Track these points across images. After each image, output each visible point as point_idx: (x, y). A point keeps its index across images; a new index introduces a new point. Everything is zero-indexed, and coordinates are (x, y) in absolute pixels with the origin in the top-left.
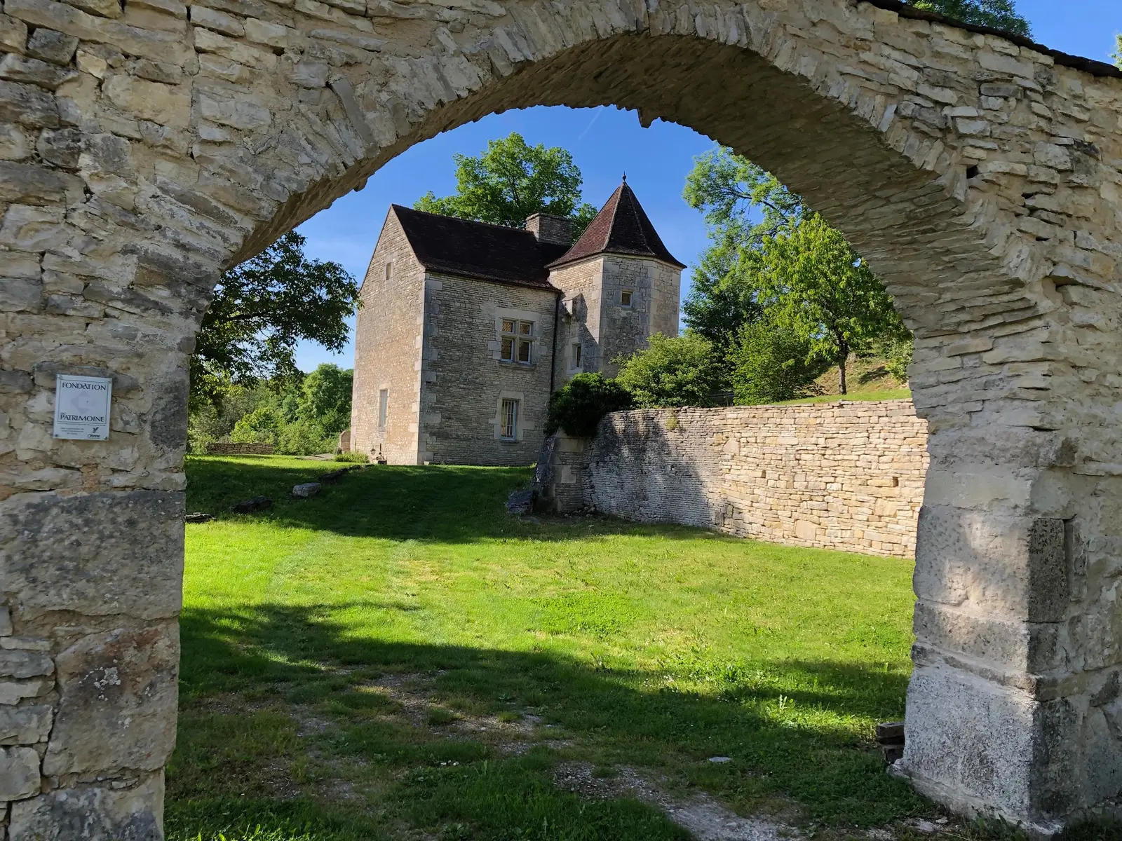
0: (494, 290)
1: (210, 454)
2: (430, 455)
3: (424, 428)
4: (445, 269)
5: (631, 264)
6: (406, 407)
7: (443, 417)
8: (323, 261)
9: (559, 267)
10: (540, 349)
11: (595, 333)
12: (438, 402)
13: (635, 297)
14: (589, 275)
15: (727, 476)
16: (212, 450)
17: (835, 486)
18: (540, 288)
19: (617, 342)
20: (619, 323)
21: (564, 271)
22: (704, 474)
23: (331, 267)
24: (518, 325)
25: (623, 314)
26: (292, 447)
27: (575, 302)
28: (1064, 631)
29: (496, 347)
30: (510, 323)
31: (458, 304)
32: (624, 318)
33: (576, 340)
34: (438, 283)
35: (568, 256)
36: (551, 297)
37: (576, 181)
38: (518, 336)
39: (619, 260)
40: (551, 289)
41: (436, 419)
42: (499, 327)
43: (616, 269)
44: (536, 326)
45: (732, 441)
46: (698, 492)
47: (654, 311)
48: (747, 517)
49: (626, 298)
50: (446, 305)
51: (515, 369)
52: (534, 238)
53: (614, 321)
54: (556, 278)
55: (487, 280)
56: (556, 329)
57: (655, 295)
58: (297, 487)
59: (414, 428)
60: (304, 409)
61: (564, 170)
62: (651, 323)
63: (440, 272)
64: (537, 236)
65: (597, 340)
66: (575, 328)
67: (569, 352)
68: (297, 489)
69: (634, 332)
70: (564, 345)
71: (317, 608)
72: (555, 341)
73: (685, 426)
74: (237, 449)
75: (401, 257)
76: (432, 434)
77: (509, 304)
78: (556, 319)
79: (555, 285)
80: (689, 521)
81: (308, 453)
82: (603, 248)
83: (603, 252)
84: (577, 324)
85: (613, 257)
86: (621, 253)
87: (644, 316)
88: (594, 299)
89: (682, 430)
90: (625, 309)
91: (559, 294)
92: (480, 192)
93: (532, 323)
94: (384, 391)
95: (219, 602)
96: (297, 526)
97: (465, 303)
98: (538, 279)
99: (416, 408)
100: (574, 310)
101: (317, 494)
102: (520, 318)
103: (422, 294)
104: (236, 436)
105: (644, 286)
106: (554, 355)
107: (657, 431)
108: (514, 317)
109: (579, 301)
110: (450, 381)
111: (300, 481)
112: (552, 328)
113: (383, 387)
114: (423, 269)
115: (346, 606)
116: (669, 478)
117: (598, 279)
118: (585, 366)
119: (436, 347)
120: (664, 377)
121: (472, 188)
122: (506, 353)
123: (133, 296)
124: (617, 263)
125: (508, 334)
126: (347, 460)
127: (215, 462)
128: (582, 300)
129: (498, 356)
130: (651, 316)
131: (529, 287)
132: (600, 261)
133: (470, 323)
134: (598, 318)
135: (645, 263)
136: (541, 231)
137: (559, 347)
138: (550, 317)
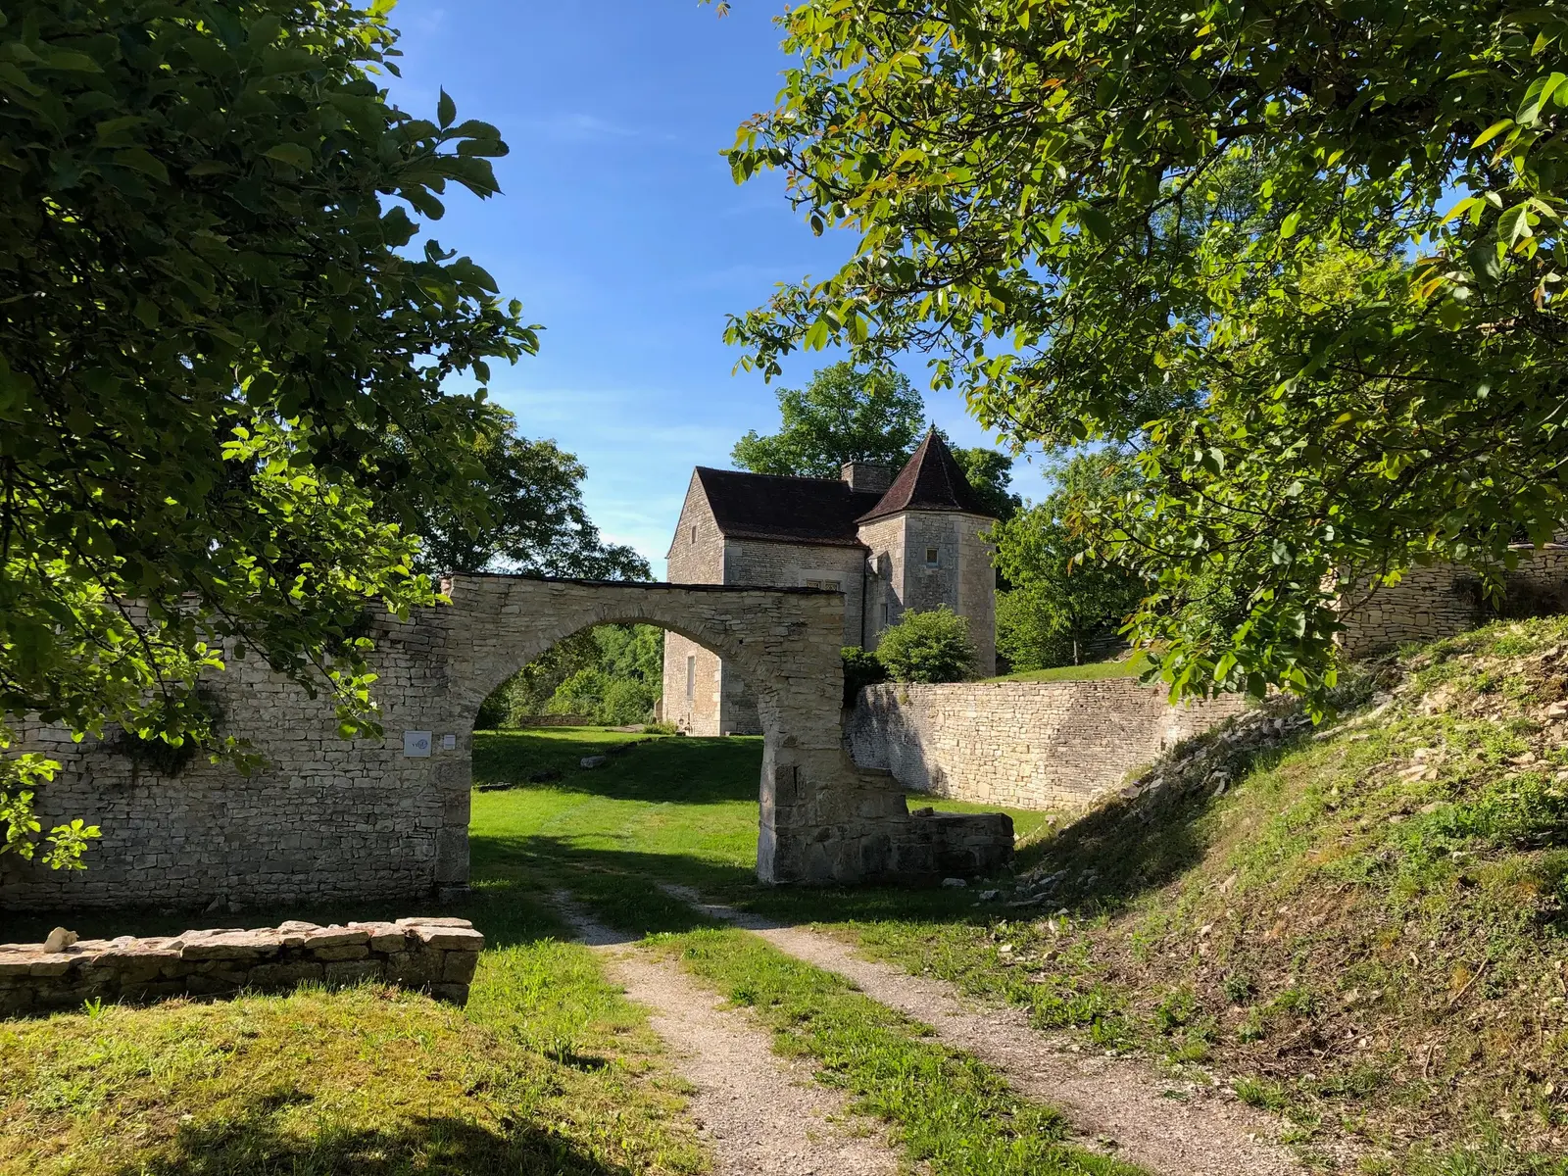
0: (797, 552)
1: (523, 728)
2: (733, 724)
3: (726, 697)
4: (743, 533)
5: (934, 520)
6: (710, 675)
7: (744, 685)
8: (618, 545)
9: (871, 521)
10: (849, 609)
11: (900, 594)
13: (942, 554)
14: (894, 532)
15: (938, 745)
16: (525, 723)
17: (999, 753)
18: (845, 546)
19: (923, 602)
20: (924, 581)
21: (871, 527)
22: (924, 743)
23: (623, 551)
25: (929, 572)
26: (608, 717)
27: (880, 559)
31: (759, 569)
32: (930, 576)
33: (883, 600)
34: (738, 549)
35: (876, 511)
36: (858, 554)
37: (917, 406)
39: (922, 516)
40: (861, 546)
41: (738, 687)
43: (919, 525)
44: (846, 587)
45: (941, 715)
46: (921, 758)
47: (962, 566)
48: (949, 779)
49: (932, 556)
50: (747, 569)
52: (849, 488)
53: (920, 579)
54: (865, 534)
55: (789, 542)
56: (864, 589)
57: (963, 550)
58: (584, 760)
59: (717, 697)
60: (647, 661)
61: (899, 394)
62: (960, 579)
63: (738, 538)
64: (851, 485)
65: (902, 599)
66: (882, 586)
67: (878, 610)
68: (584, 762)
69: (942, 588)
70: (872, 605)
71: (566, 837)
72: (864, 600)
73: (912, 700)
74: (551, 721)
75: (705, 521)
76: (735, 703)
77: (813, 565)
78: (865, 577)
79: (864, 542)
80: (916, 786)
81: (625, 723)
82: (907, 504)
83: (906, 508)
84: (884, 583)
85: (917, 513)
86: (925, 509)
87: (952, 573)
88: (898, 555)
89: (910, 703)
90: (930, 567)
91: (866, 551)
92: (805, 428)
93: (839, 583)
94: (691, 658)
95: (507, 834)
96: (577, 791)
97: (766, 567)
98: (845, 535)
99: (718, 676)
100: (879, 569)
101: (601, 766)
102: (825, 579)
103: (722, 560)
104: (548, 709)
105: (951, 541)
106: (863, 616)
107: (893, 704)
108: (818, 578)
109: (885, 559)
111: (588, 755)
112: (860, 587)
113: (690, 654)
114: (722, 536)
115: (584, 835)
116: (904, 747)
117: (901, 535)
120: (914, 652)
121: (794, 426)
123: (460, 716)
124: (920, 520)
126: (657, 732)
127: (523, 737)
128: (888, 558)
130: (960, 573)
131: (834, 546)
132: (903, 518)
134: (901, 577)
135: (951, 518)
136: (854, 481)
137: (868, 607)
138: (858, 577)
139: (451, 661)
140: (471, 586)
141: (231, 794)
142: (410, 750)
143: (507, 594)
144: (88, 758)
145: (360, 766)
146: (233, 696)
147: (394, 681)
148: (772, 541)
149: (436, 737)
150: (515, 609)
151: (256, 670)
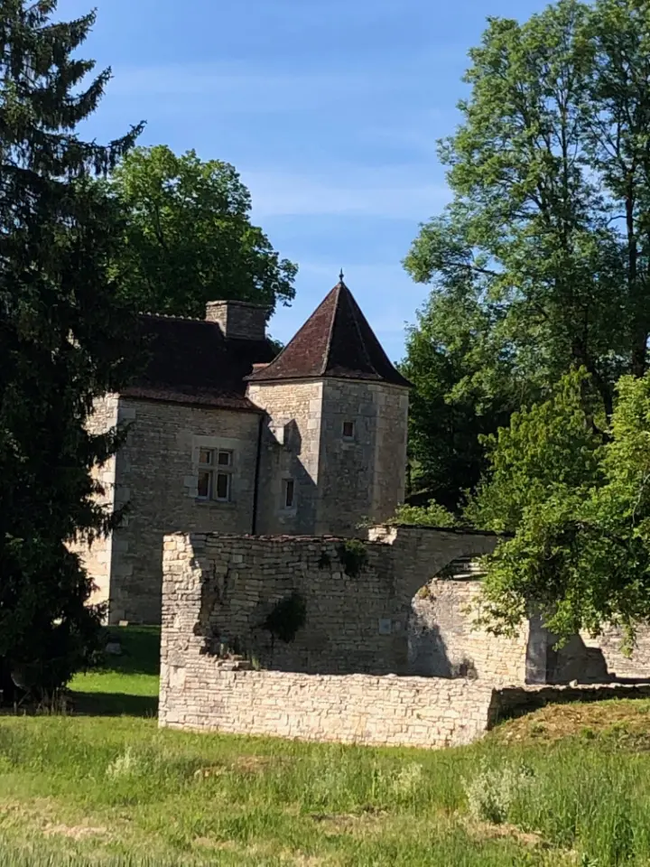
0: (191, 415)
3: (115, 582)
4: (138, 394)
5: (353, 388)
7: (135, 568)
9: (270, 382)
10: (240, 483)
11: (313, 472)
12: (130, 550)
13: (358, 427)
14: (304, 399)
15: (469, 637)
18: (241, 410)
19: (338, 479)
20: (341, 457)
21: (270, 389)
24: (217, 454)
25: (345, 447)
27: (286, 428)
28: (555, 671)
29: (191, 482)
30: (208, 454)
31: (152, 434)
32: (346, 452)
33: (286, 475)
34: (133, 411)
35: (275, 370)
36: (254, 419)
38: (216, 468)
39: (340, 384)
40: (253, 409)
41: (128, 571)
42: (196, 459)
43: (337, 394)
44: (237, 456)
47: (379, 442)
49: (348, 428)
50: (139, 436)
51: (212, 508)
52: (221, 332)
53: (335, 455)
54: (258, 396)
55: (184, 404)
56: (258, 458)
57: (381, 424)
59: (104, 582)
62: (377, 456)
63: (133, 397)
64: (223, 329)
65: (315, 479)
66: (285, 460)
67: (277, 488)
69: (357, 468)
70: (269, 479)
72: (257, 473)
73: (435, 595)
76: (123, 588)
77: (207, 430)
79: (258, 405)
82: (323, 372)
83: (323, 375)
84: (288, 456)
85: (334, 381)
86: (344, 377)
87: (370, 449)
88: (311, 427)
89: (433, 599)
90: (346, 441)
91: (264, 416)
93: (231, 452)
97: (159, 432)
98: (235, 395)
99: (105, 558)
100: (286, 439)
102: (218, 447)
105: (370, 414)
106: (256, 490)
108: (212, 446)
109: (292, 428)
110: (144, 526)
112: (254, 457)
114: (115, 394)
117: (316, 405)
118: (299, 506)
119: (129, 486)
122: (203, 489)
124: (338, 388)
125: (207, 466)
128: (296, 428)
129: (195, 494)
130: (377, 449)
131: (229, 408)
132: (320, 384)
133: (164, 456)
134: (315, 452)
135: (370, 387)
136: (228, 323)
137: (262, 480)
138: (252, 445)
139: (395, 578)
140: (406, 534)
141: (309, 652)
142: (382, 630)
143: (420, 539)
144: (255, 631)
145: (360, 638)
146: (307, 597)
147: (371, 590)
148: (166, 402)
149: (393, 622)
150: (423, 547)
151: (316, 582)
